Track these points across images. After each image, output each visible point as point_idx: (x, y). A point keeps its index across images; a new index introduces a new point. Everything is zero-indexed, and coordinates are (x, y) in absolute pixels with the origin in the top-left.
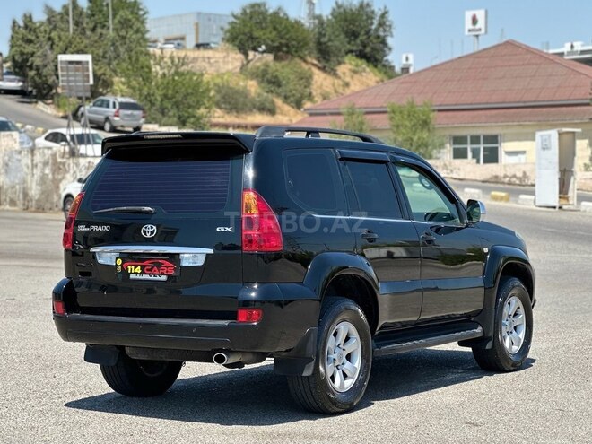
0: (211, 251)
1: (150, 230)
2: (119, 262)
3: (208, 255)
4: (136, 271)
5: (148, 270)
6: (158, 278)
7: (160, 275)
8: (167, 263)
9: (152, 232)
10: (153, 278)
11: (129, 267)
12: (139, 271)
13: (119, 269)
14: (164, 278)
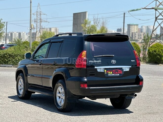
0: (131, 67)
1: (114, 61)
2: (105, 71)
3: (130, 68)
4: (111, 73)
5: (114, 73)
6: (117, 75)
7: (117, 74)
8: (120, 71)
9: (115, 62)
10: (115, 75)
11: (109, 72)
12: (112, 73)
13: (106, 73)
14: (118, 75)
